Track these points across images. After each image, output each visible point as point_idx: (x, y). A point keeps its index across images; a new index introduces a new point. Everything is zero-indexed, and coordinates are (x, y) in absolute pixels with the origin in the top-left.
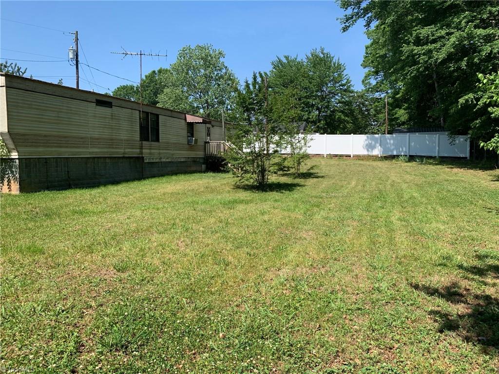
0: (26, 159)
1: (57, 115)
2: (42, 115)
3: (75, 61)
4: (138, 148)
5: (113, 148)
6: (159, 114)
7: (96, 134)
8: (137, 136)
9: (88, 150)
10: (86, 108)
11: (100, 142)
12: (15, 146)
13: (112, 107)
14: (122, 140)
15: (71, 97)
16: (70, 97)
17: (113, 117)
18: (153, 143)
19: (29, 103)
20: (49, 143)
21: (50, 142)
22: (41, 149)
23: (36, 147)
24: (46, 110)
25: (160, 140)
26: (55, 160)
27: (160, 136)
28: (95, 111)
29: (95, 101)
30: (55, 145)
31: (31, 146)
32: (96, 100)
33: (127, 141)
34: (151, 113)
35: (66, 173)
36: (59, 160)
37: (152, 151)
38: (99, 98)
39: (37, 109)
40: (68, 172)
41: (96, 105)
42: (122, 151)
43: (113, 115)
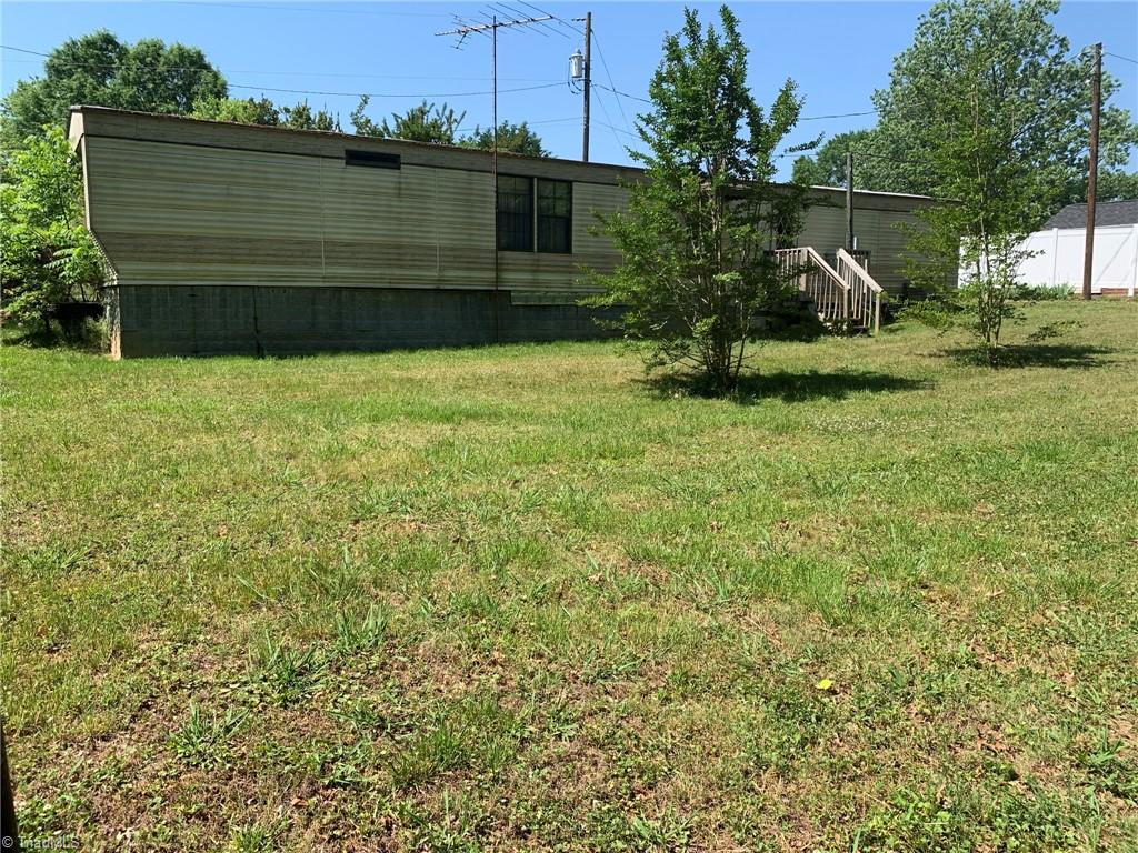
0: (137, 287)
1: (225, 192)
2: (182, 192)
3: (583, 82)
4: (490, 269)
5: (401, 267)
6: (572, 179)
7: (345, 233)
8: (489, 240)
9: (320, 271)
10: (317, 173)
11: (359, 253)
12: (111, 259)
13: (399, 168)
14: (434, 249)
15: (268, 149)
16: (262, 148)
17: (403, 192)
18: (544, 256)
19: (147, 166)
20: (201, 254)
21: (204, 251)
22: (179, 267)
23: (163, 261)
24: (193, 181)
25: (573, 249)
26: (217, 291)
27: (574, 238)
28: (342, 178)
29: (343, 155)
30: (219, 257)
31: (151, 260)
32: (347, 152)
33: (453, 249)
34: (539, 179)
35: (252, 320)
36: (228, 291)
37: (542, 277)
38: (354, 147)
39: (171, 180)
40: (256, 318)
41: (347, 164)
42: (435, 274)
43: (403, 186)
